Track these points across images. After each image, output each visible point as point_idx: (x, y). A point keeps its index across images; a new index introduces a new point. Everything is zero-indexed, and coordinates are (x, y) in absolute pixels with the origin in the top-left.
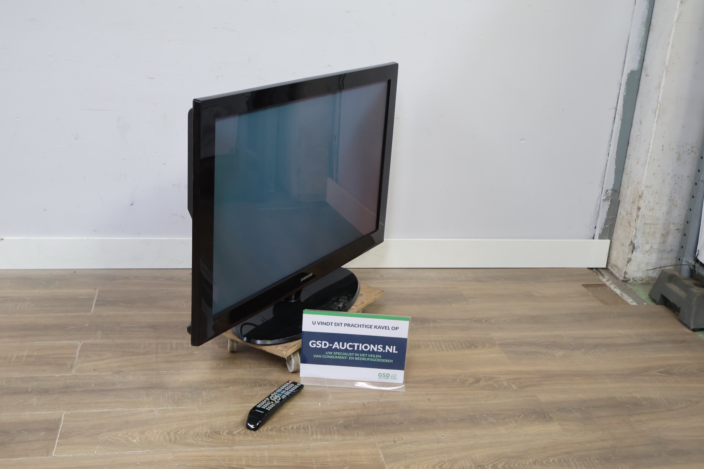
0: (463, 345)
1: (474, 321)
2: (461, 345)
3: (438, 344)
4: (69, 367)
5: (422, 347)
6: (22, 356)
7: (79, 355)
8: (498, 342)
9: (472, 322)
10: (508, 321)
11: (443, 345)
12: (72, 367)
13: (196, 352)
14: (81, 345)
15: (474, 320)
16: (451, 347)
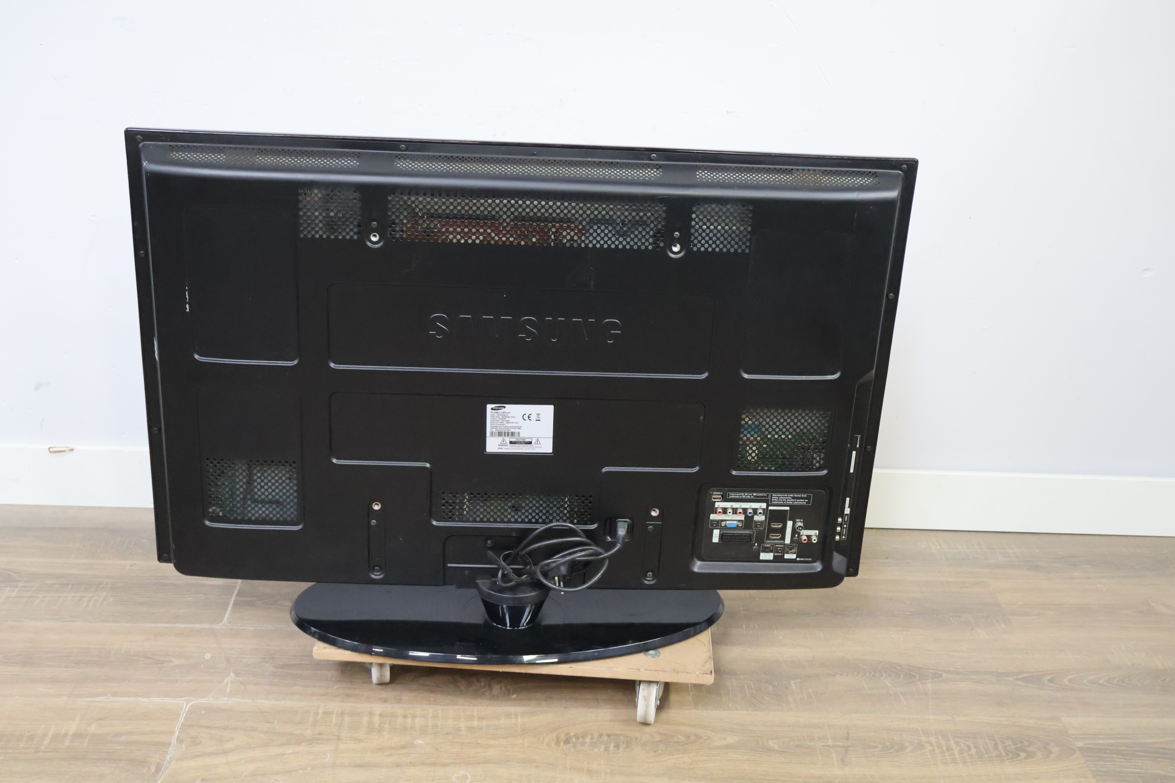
0: (1000, 747)
1: (1024, 680)
2: (996, 747)
3: (943, 742)
4: (153, 769)
5: (908, 750)
6: (65, 735)
7: (178, 737)
8: (1080, 744)
9: (1019, 682)
10: (1101, 682)
11: (954, 746)
12: (158, 768)
13: (420, 742)
14: (188, 711)
15: (1025, 675)
16: (973, 751)
